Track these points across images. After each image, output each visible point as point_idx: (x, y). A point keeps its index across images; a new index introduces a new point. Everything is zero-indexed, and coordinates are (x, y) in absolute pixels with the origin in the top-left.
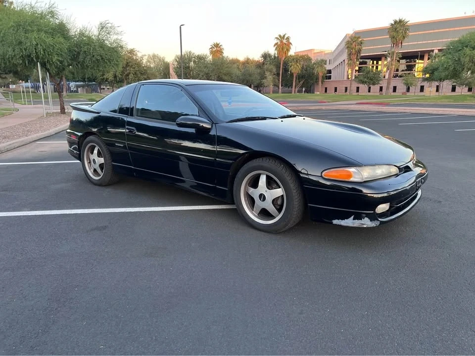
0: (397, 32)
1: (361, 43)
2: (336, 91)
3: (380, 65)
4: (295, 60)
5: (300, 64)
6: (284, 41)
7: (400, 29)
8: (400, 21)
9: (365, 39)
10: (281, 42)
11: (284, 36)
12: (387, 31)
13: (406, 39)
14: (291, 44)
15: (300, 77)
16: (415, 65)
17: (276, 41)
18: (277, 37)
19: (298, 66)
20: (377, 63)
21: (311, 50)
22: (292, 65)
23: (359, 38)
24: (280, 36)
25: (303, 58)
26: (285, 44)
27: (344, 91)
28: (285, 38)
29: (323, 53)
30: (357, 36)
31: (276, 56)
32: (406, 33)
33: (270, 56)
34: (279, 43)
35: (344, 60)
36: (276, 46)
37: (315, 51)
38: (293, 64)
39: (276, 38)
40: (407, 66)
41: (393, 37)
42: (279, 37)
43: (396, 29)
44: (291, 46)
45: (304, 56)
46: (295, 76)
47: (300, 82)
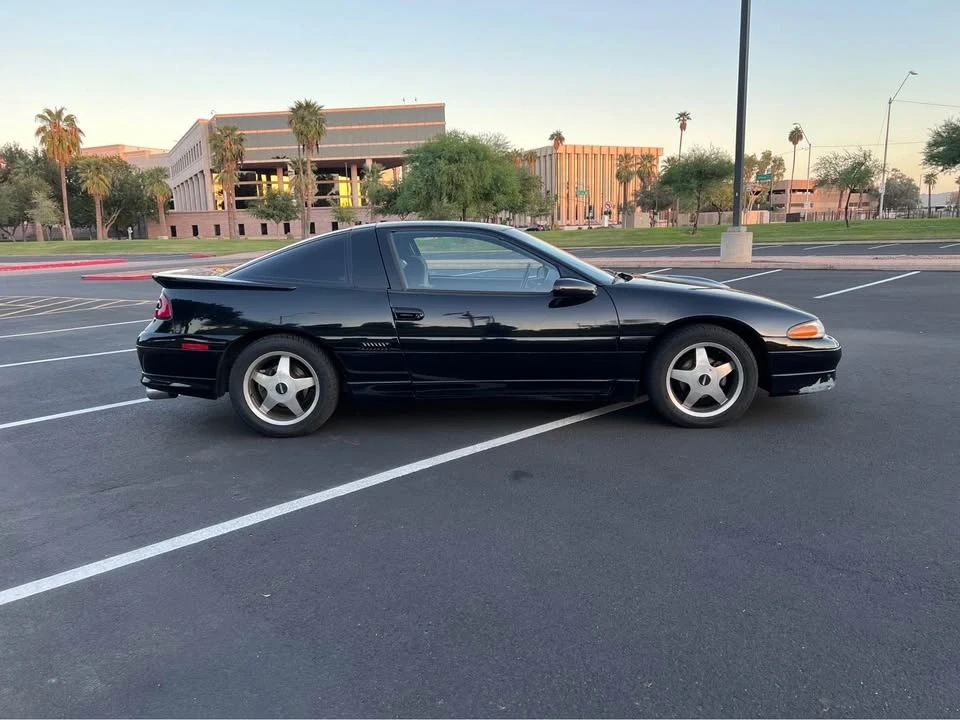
0: (307, 124)
1: (242, 140)
2: (196, 233)
3: (274, 183)
4: (93, 167)
5: (107, 176)
6: (63, 125)
7: (311, 120)
8: (308, 106)
9: (245, 132)
10: (56, 126)
11: (59, 113)
12: (287, 120)
13: (322, 137)
14: (80, 131)
15: (109, 204)
16: (333, 185)
17: (40, 124)
18: (41, 113)
19: (101, 179)
20: (269, 179)
21: (118, 145)
22: (87, 178)
23: (235, 129)
24: (49, 112)
25: (112, 163)
26: (66, 131)
27: (214, 233)
28: (63, 118)
29: (147, 155)
30: (231, 125)
31: (40, 155)
32: (321, 126)
33: (21, 154)
34: (49, 129)
35: (202, 172)
36: (42, 134)
37: (127, 151)
38: (90, 175)
39: (40, 116)
40: (319, 186)
41: (300, 134)
42: (46, 114)
43: (303, 119)
44: (80, 135)
45: (111, 159)
46: (98, 202)
47: (110, 214)
